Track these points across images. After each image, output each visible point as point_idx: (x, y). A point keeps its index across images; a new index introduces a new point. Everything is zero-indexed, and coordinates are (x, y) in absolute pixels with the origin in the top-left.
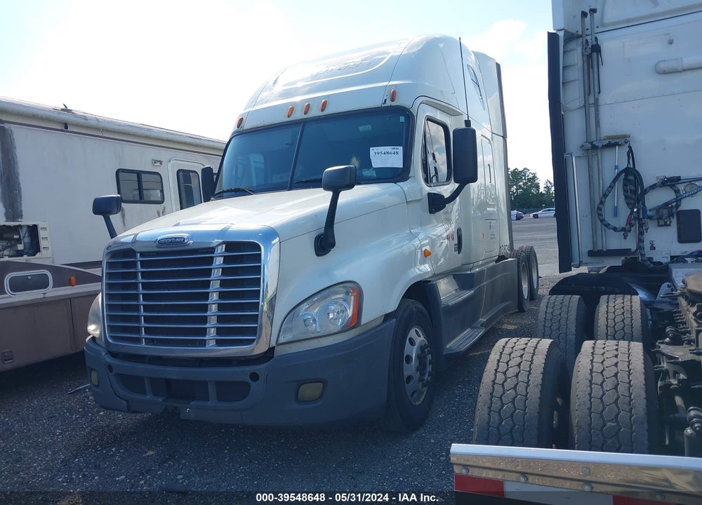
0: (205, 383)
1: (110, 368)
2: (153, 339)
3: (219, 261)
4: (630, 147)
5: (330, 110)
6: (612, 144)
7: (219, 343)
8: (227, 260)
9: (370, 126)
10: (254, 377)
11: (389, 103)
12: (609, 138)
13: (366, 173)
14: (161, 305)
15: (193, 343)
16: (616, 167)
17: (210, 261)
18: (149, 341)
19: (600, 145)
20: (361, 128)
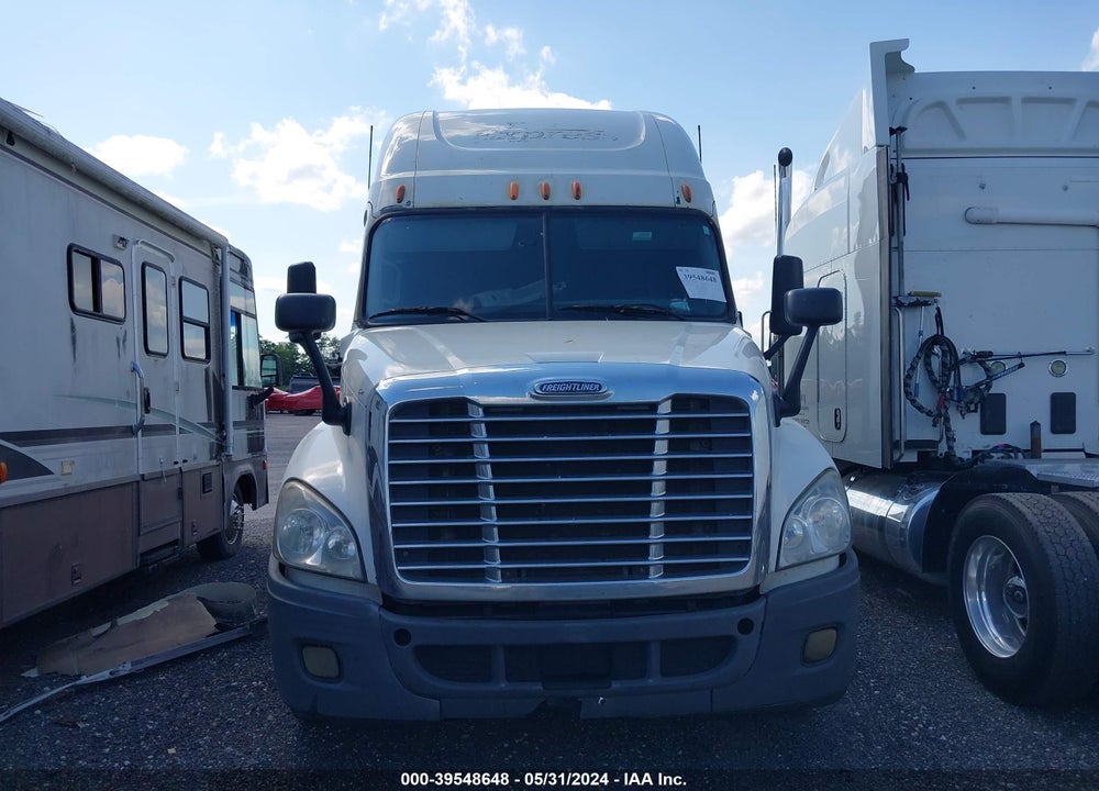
0: (642, 646)
1: (402, 636)
2: (519, 570)
3: (663, 427)
4: (938, 309)
5: (588, 200)
6: (921, 301)
7: (670, 571)
8: (676, 425)
9: (651, 234)
10: (746, 626)
11: (684, 204)
12: (917, 294)
13: (679, 305)
14: (540, 504)
15: (615, 573)
16: (920, 333)
17: (651, 426)
18: (508, 576)
19: (906, 302)
20: (636, 235)
